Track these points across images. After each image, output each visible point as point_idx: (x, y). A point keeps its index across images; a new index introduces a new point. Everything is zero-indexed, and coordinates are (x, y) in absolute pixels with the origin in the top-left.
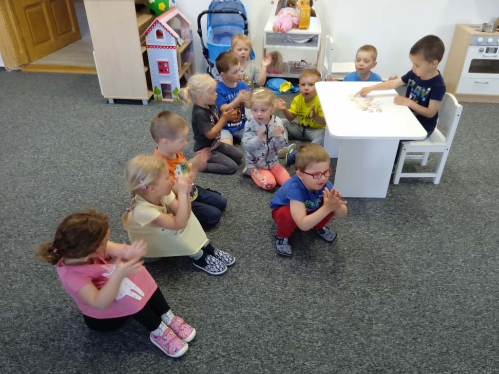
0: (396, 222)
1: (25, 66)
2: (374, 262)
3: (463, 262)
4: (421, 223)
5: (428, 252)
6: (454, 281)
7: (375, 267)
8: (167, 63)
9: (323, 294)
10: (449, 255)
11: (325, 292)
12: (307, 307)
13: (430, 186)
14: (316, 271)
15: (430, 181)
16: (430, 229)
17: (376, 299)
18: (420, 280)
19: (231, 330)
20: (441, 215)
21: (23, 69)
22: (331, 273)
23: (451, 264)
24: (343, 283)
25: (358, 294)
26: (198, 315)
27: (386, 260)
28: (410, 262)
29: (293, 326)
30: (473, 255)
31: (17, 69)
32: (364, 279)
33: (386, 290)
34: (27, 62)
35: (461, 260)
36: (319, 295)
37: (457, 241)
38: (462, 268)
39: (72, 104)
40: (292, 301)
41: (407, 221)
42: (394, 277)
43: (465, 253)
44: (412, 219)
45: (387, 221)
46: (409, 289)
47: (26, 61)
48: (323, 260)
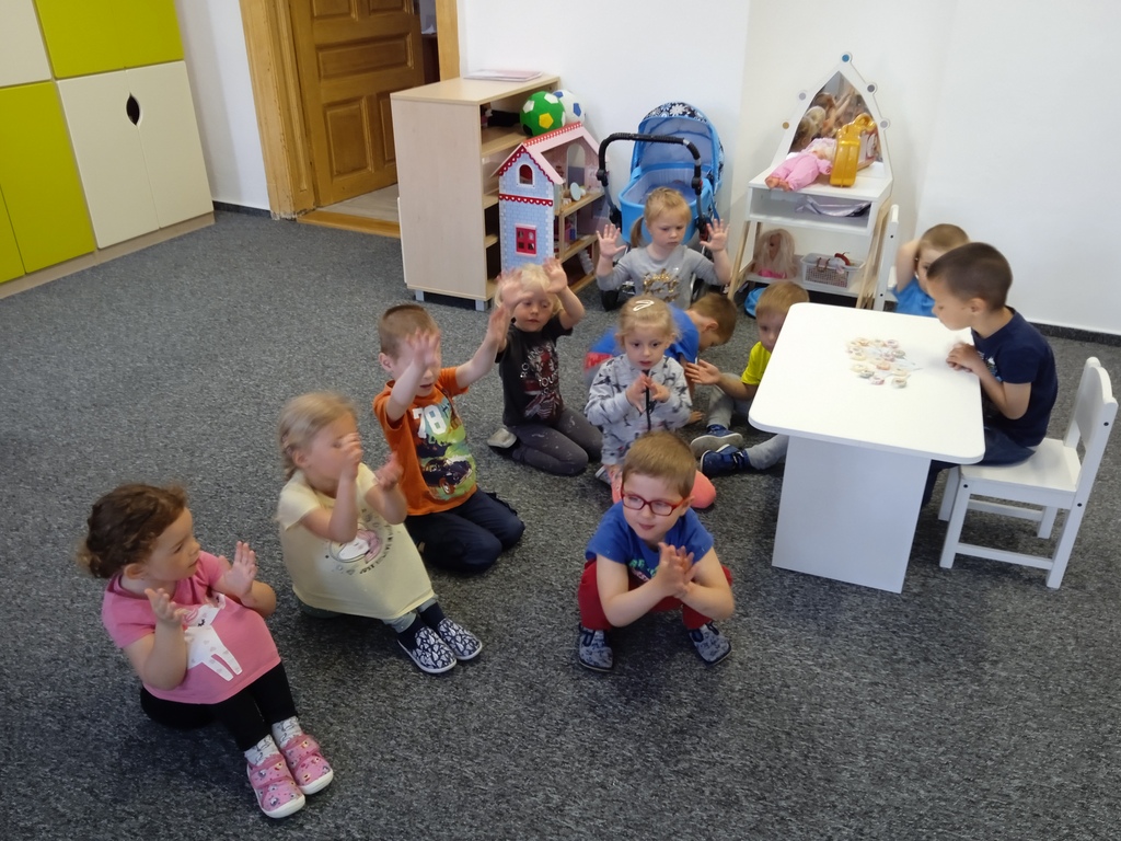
0: (895, 654)
1: (306, 212)
2: (788, 734)
3: (1018, 789)
4: (960, 673)
5: (940, 743)
6: (969, 827)
7: (785, 744)
8: (534, 232)
9: (631, 773)
10: (989, 763)
11: (638, 770)
12: (580, 791)
13: (1033, 589)
14: (642, 718)
15: (1039, 578)
16: (976, 691)
17: (748, 817)
18: (882, 802)
19: (399, 794)
20: (1024, 663)
21: (301, 219)
22: (675, 732)
23: (985, 785)
24: (690, 760)
25: (712, 794)
26: (351, 745)
27: (823, 737)
28: (882, 755)
29: (528, 821)
30: (1056, 779)
31: (289, 217)
32: (745, 765)
33: (783, 803)
34: (312, 207)
35: (1016, 783)
36: (621, 772)
37: (1033, 735)
38: (1010, 804)
39: (351, 293)
40: (555, 770)
41: (926, 660)
42: (819, 779)
43: (1036, 770)
44: (942, 656)
45: (874, 648)
46: (842, 817)
47: (310, 205)
48: (673, 698)
